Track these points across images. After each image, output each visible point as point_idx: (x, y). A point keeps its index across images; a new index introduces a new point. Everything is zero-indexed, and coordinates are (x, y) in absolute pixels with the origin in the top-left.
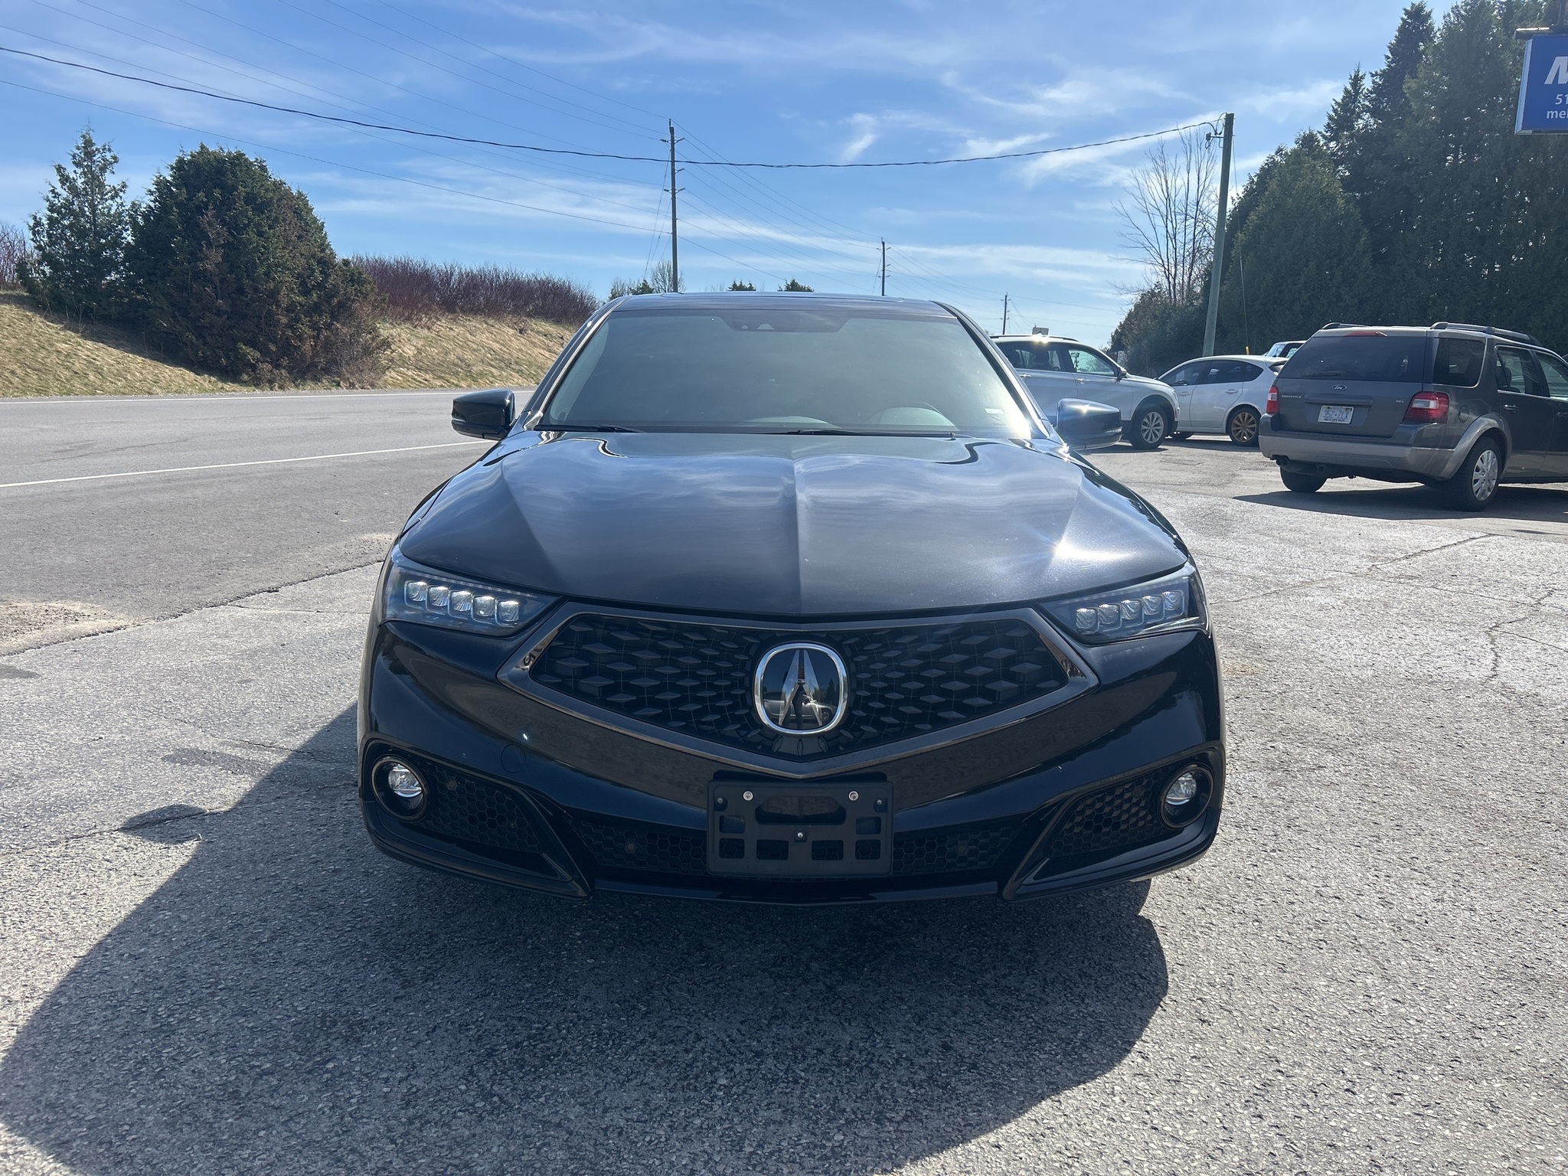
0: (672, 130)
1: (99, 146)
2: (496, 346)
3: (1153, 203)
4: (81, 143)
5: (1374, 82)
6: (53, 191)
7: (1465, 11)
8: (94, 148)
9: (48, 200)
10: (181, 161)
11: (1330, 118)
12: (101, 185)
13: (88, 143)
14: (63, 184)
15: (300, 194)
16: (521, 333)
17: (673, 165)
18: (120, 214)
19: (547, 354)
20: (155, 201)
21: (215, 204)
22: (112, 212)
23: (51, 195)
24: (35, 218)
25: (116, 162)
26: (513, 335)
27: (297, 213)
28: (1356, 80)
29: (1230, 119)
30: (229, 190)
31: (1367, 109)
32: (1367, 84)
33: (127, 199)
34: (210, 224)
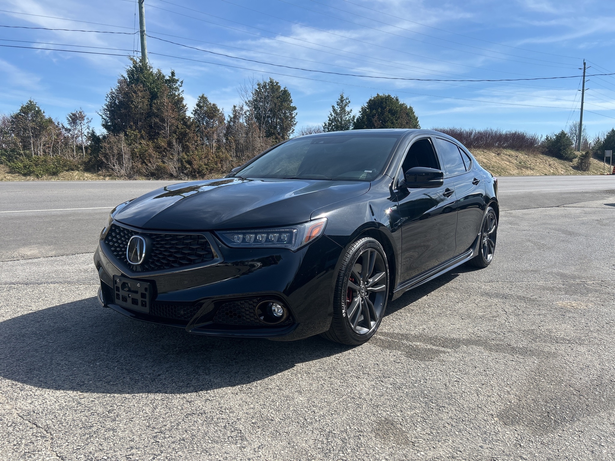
0: (585, 64)
1: (345, 98)
2: (485, 161)
4: (340, 98)
6: (331, 114)
8: (344, 99)
9: (329, 117)
10: (370, 100)
12: (345, 111)
13: (342, 97)
14: (333, 112)
15: (411, 107)
16: (498, 155)
17: (584, 78)
18: (349, 120)
19: (508, 163)
20: (361, 114)
21: (378, 113)
22: (347, 119)
23: (330, 116)
24: (325, 123)
25: (350, 103)
26: (494, 156)
27: (408, 114)
30: (383, 108)
33: (352, 115)
34: (376, 121)
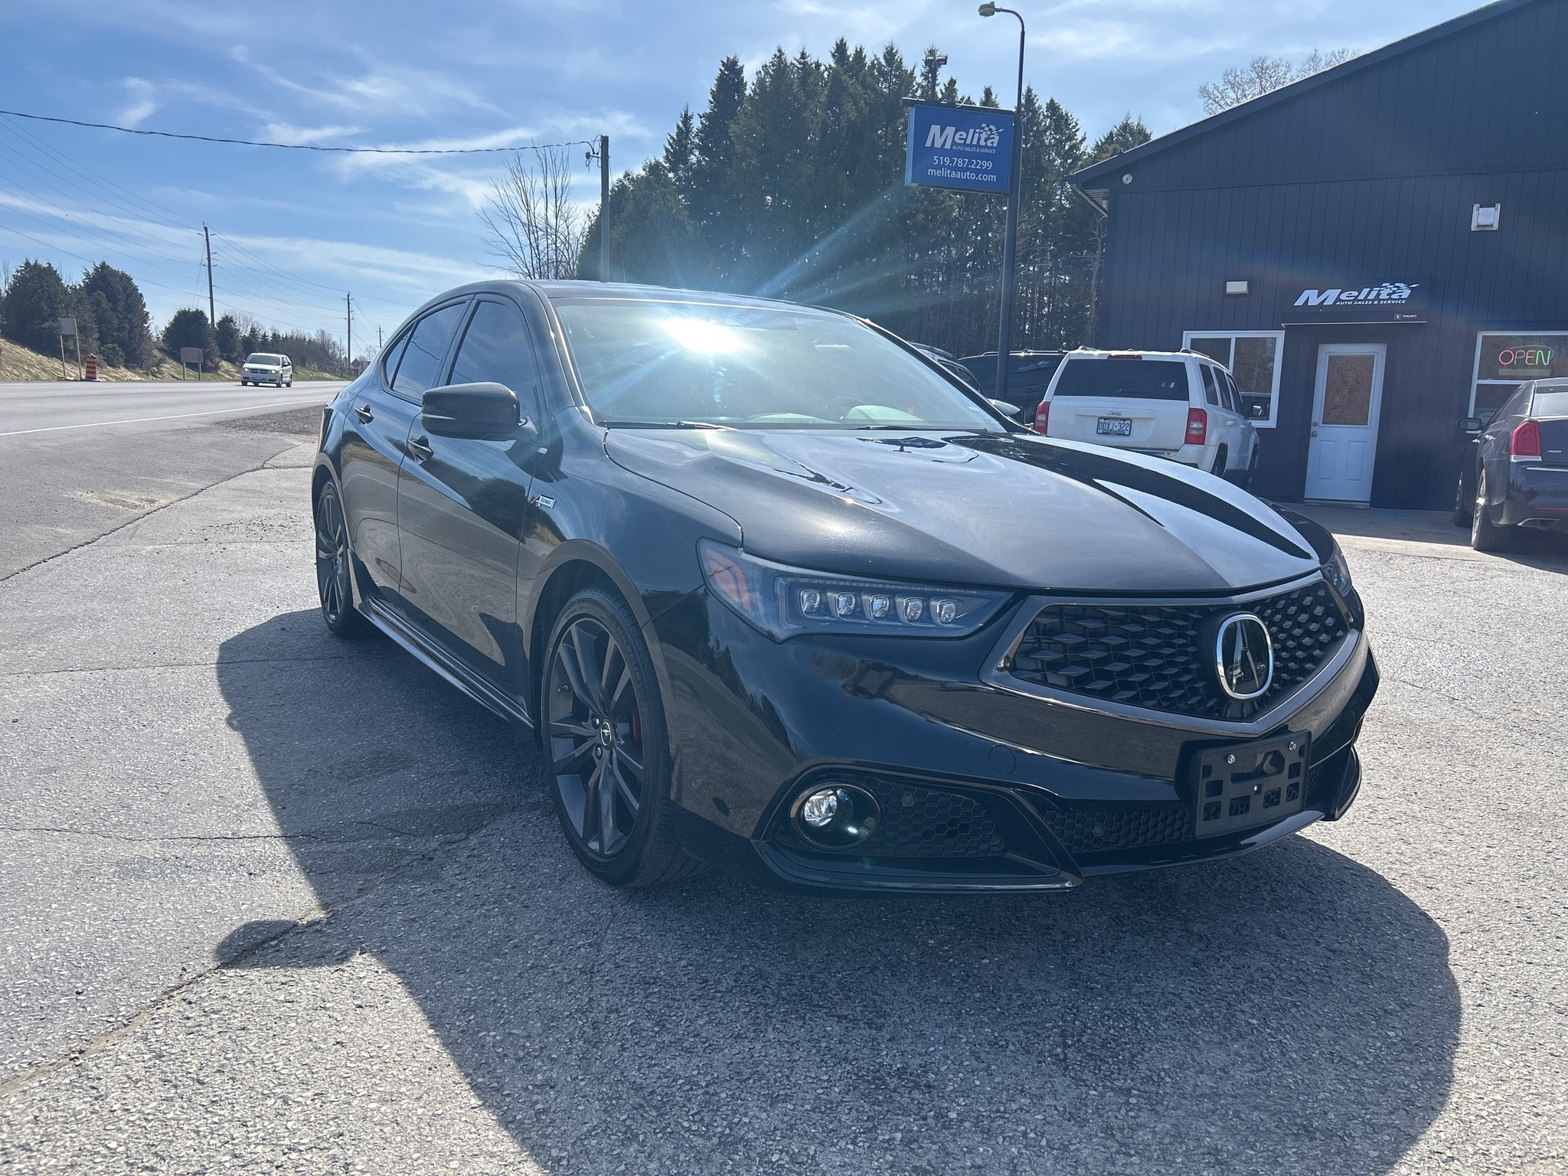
3: (514, 212)
5: (702, 123)
7: (773, 71)
11: (667, 150)
28: (687, 119)
29: (605, 140)
31: (697, 147)
32: (696, 124)
